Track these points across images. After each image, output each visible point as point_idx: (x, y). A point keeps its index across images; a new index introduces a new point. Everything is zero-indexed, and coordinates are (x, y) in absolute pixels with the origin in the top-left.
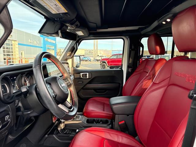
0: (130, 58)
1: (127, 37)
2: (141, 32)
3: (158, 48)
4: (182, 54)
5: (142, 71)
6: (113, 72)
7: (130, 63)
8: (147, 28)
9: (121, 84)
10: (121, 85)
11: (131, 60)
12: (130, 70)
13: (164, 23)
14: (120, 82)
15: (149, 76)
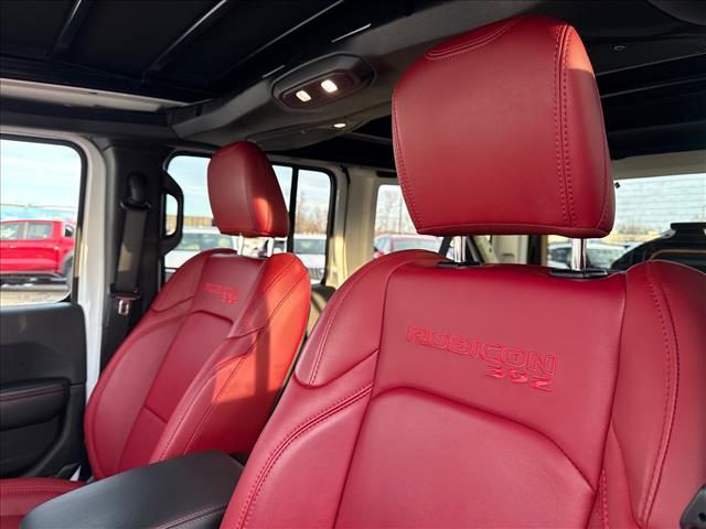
0: (124, 249)
1: (104, 142)
2: (174, 127)
3: (264, 206)
4: (433, 244)
5: (186, 307)
6: (24, 325)
7: (124, 273)
8: (208, 111)
9: (73, 381)
10: (74, 390)
11: (125, 255)
12: (122, 305)
13: (303, 96)
14: (70, 375)
15: (241, 341)
